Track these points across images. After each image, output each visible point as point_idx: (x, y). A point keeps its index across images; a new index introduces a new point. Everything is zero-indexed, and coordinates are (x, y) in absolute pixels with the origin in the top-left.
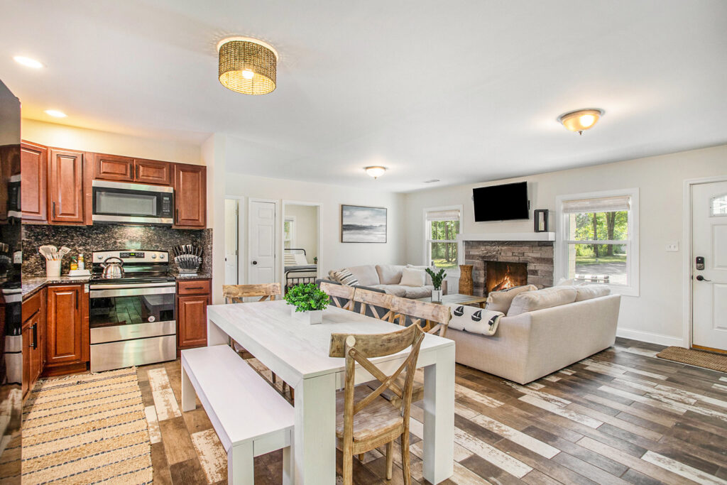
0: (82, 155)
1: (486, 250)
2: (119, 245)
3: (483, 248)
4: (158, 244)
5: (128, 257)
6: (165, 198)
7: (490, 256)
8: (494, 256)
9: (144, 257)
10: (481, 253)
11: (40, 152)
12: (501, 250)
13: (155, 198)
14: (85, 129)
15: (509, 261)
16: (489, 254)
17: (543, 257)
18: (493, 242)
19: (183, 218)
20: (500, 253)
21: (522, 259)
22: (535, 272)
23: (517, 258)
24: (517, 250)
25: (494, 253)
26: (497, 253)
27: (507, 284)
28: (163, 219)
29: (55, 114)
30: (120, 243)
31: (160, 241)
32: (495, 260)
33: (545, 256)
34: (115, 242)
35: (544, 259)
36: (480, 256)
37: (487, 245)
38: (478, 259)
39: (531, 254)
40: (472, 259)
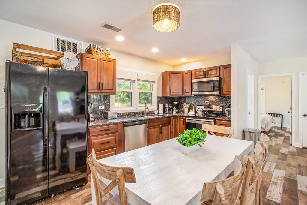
0: (191, 72)
2: (206, 103)
4: (220, 103)
5: (207, 108)
6: (216, 83)
9: (213, 108)
11: (180, 74)
13: (212, 83)
14: (195, 62)
19: (225, 91)
28: (215, 92)
29: (184, 60)
30: (206, 102)
31: (220, 102)
34: (205, 102)
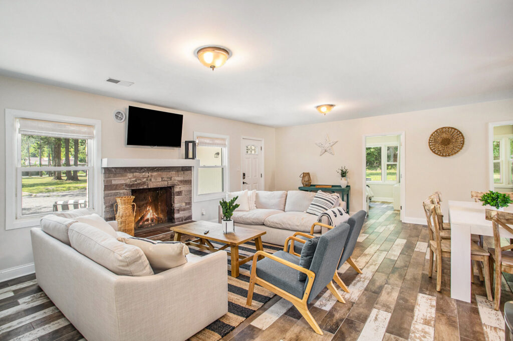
1: (134, 177)
3: (130, 175)
7: (139, 184)
8: (144, 183)
10: (128, 181)
12: (152, 176)
15: (159, 186)
16: (138, 182)
17: (185, 179)
18: (142, 168)
20: (151, 180)
21: (170, 183)
22: (179, 193)
23: (166, 183)
24: (165, 175)
25: (145, 180)
26: (147, 180)
27: (149, 214)
32: (145, 187)
33: (187, 178)
35: (186, 181)
36: (126, 185)
37: (136, 172)
38: (124, 189)
39: (177, 178)
40: (116, 189)
